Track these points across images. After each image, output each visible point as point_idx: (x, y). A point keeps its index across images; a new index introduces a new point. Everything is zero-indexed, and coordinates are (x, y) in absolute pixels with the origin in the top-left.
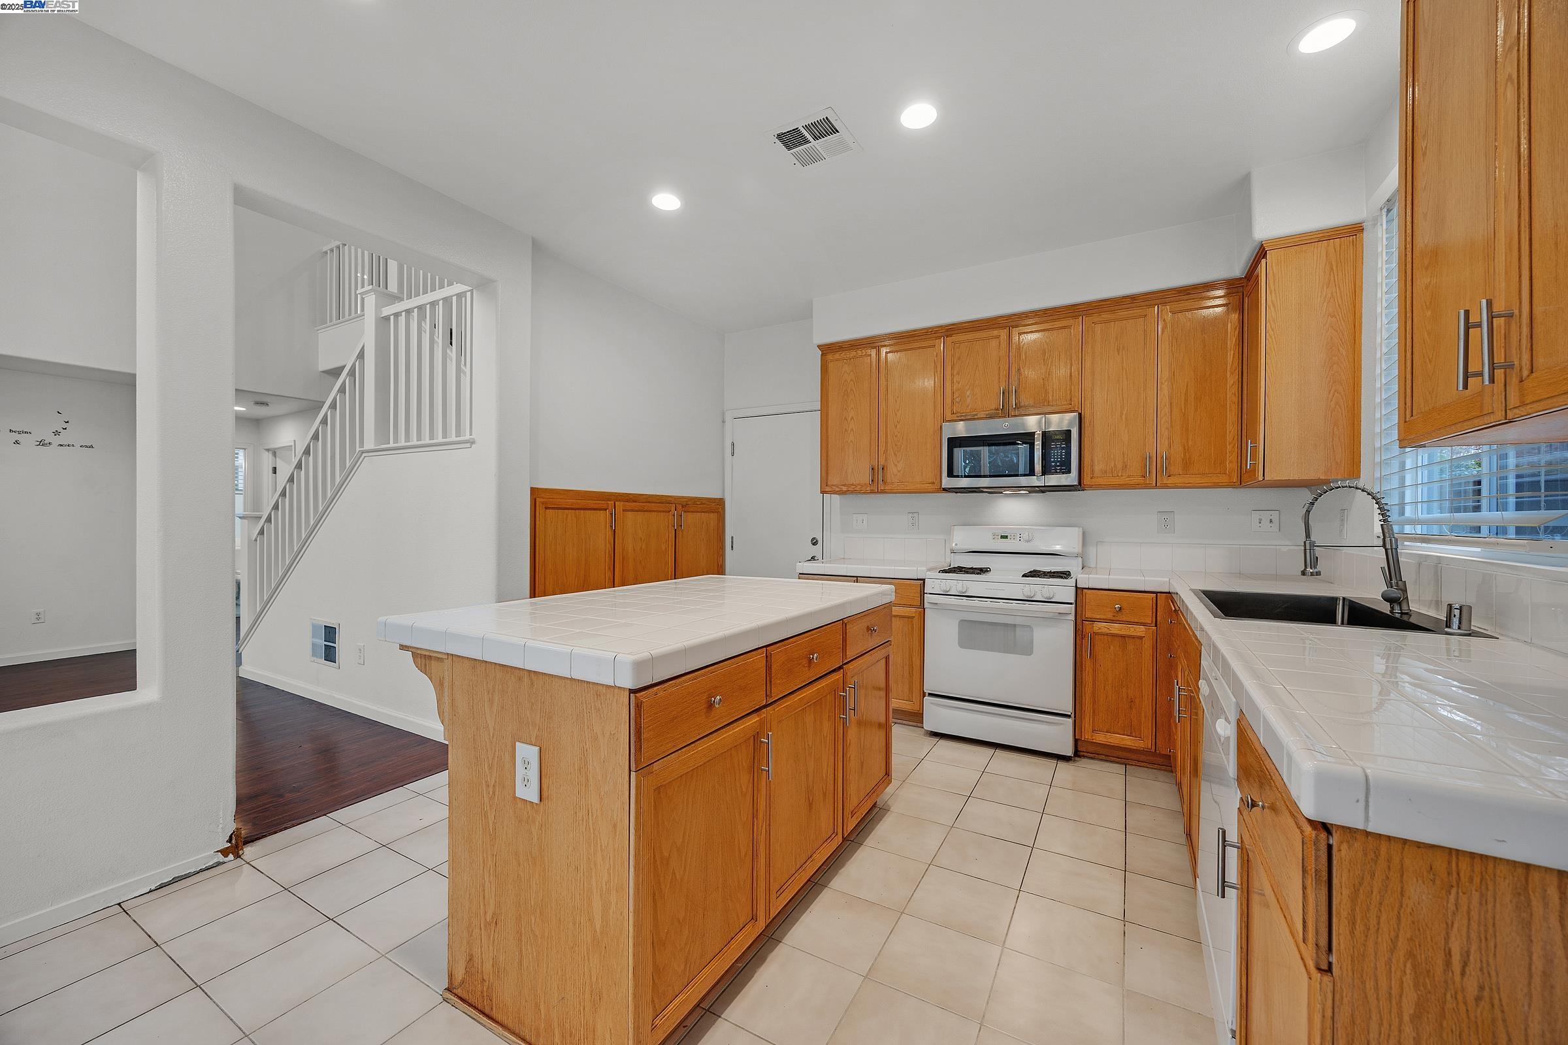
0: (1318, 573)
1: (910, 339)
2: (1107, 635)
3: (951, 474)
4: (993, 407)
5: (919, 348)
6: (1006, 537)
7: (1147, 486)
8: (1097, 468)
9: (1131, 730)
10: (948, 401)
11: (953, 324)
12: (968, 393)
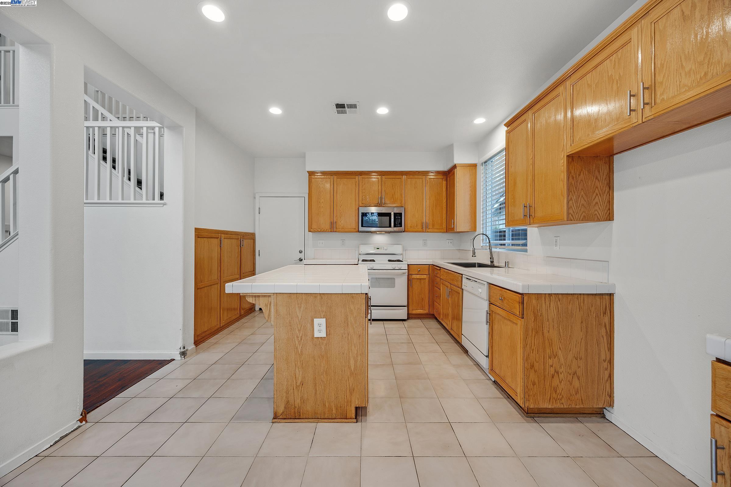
0: (476, 256)
1: (346, 174)
2: (416, 279)
3: (362, 226)
4: (376, 203)
5: (350, 178)
6: (379, 248)
7: (423, 232)
8: (409, 226)
9: (422, 308)
10: (361, 199)
11: (362, 171)
12: (368, 197)
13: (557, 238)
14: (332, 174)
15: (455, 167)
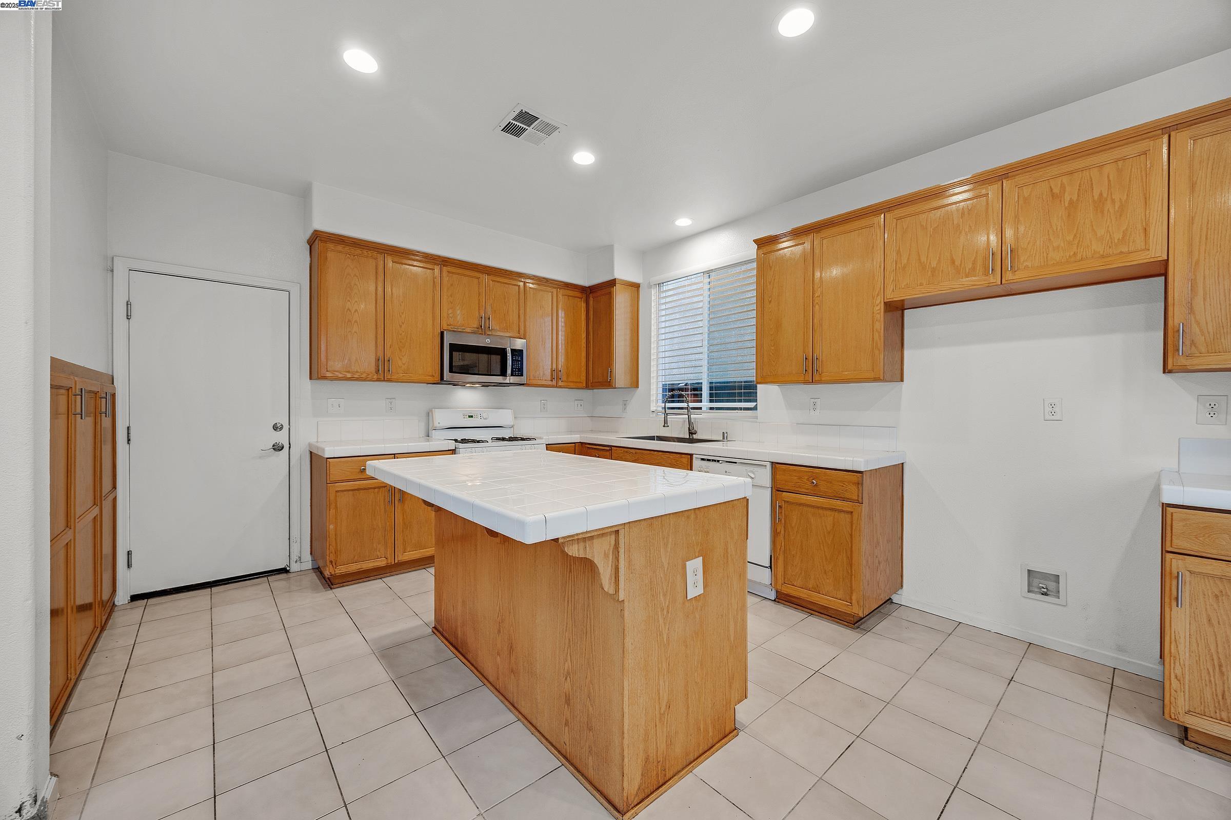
3: (451, 371)
4: (475, 326)
5: (421, 267)
6: (472, 417)
8: (534, 375)
10: (444, 314)
12: (459, 312)
13: (816, 400)
14: (381, 251)
15: (612, 283)
